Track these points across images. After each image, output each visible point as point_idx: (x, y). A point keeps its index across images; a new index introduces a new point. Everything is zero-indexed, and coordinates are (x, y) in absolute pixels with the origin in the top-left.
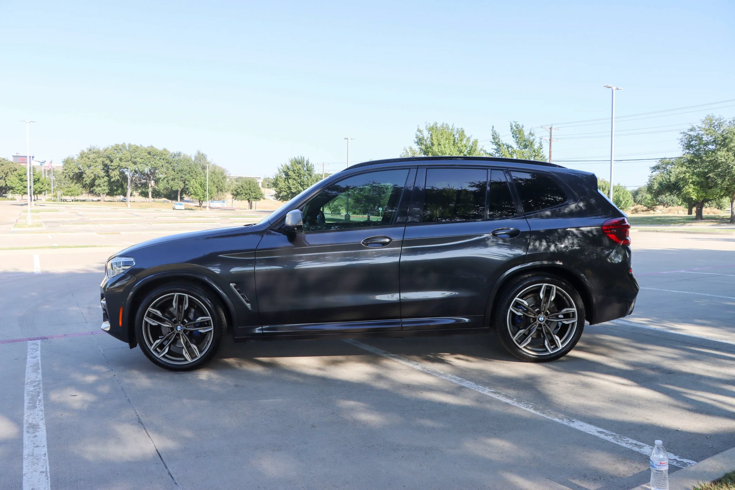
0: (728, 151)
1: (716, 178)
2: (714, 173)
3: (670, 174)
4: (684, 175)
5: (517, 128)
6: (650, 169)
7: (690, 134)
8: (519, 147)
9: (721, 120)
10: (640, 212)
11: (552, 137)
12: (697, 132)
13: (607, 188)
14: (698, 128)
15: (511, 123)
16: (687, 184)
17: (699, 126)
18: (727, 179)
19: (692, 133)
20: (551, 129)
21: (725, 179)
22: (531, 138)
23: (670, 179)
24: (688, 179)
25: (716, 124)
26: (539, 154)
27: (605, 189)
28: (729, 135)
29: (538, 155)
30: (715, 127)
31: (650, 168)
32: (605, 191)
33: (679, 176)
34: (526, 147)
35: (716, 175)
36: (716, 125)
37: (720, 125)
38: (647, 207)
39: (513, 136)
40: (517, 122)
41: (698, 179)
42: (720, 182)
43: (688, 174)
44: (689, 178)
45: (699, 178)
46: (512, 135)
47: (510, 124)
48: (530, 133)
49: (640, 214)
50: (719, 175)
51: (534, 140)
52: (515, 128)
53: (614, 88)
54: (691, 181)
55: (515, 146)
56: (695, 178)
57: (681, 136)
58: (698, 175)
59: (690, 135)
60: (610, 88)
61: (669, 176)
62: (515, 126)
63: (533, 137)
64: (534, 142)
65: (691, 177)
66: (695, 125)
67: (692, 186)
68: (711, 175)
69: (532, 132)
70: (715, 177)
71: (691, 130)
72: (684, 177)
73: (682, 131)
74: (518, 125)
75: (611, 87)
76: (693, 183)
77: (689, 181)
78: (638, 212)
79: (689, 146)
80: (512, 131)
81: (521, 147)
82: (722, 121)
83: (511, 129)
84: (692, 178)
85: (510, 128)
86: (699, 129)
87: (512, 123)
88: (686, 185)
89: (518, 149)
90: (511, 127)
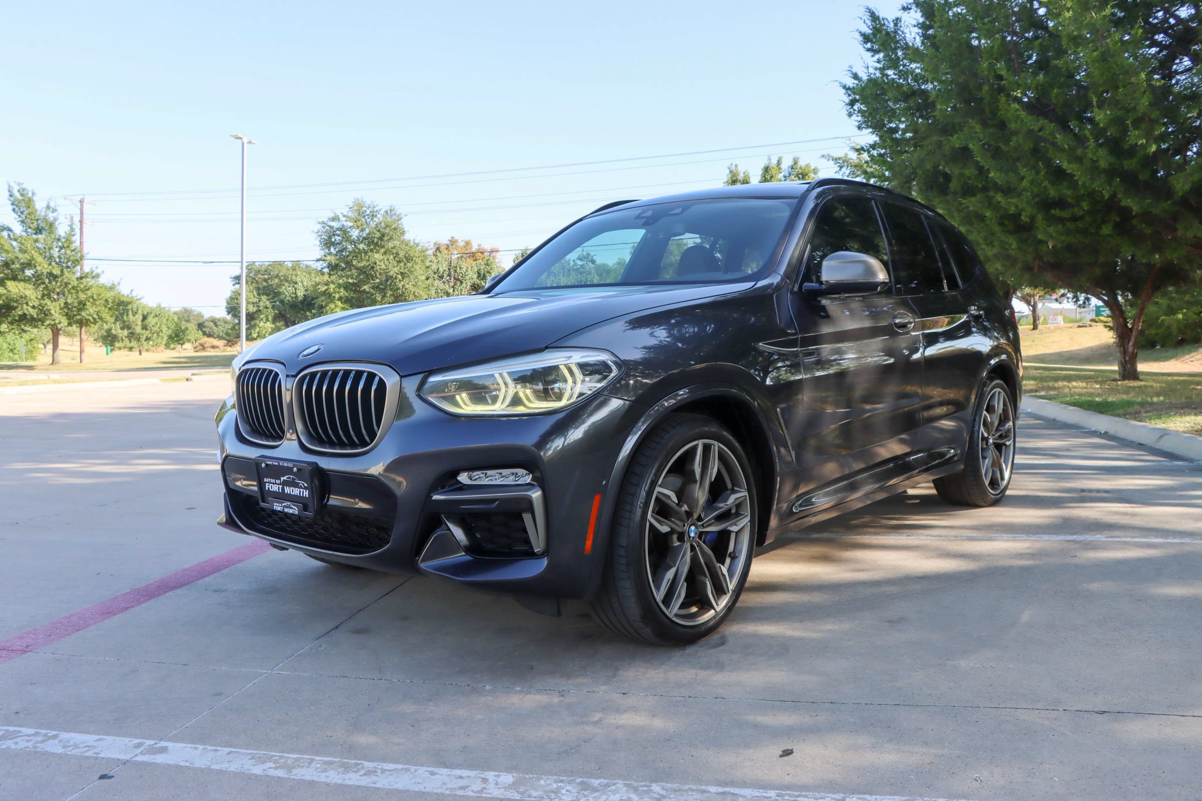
0: (385, 253)
1: (374, 292)
2: (369, 285)
3: (296, 286)
4: (326, 287)
5: (22, 195)
6: (231, 280)
7: (332, 225)
8: (26, 231)
9: (374, 207)
10: (208, 349)
11: (85, 217)
12: (341, 223)
13: (140, 312)
14: (344, 216)
15: (9, 186)
16: (332, 301)
17: (345, 214)
18: (388, 295)
19: (335, 225)
20: (82, 202)
21: (385, 293)
22: (51, 216)
23: (296, 293)
24: (333, 293)
25: (368, 212)
26: (71, 245)
27: (136, 313)
28: (387, 231)
29: (68, 247)
30: (366, 217)
31: (231, 278)
32: (137, 316)
33: (319, 289)
34: (39, 231)
35: (373, 288)
36: (368, 215)
37: (373, 215)
38: (226, 340)
39: (14, 210)
40: (23, 184)
41: (346, 294)
42: (379, 299)
43: (332, 286)
44: (335, 292)
45: (347, 292)
46: (11, 207)
47: (7, 187)
48: (48, 207)
49: (210, 351)
50: (377, 287)
51: (55, 219)
52: (18, 195)
53: (245, 140)
54: (337, 296)
55: (18, 229)
56: (343, 292)
57: (319, 227)
58: (347, 287)
59: (331, 227)
60: (239, 140)
61: (293, 289)
62: (19, 191)
63: (55, 214)
64: (57, 223)
65: (337, 290)
66: (339, 213)
67: (339, 303)
68: (366, 288)
69: (52, 205)
70: (372, 290)
71: (333, 219)
72: (326, 290)
73: (321, 221)
74: (24, 190)
75: (240, 138)
76: (340, 299)
77: (334, 297)
78: (206, 349)
79: (328, 243)
80: (12, 199)
81: (29, 230)
82: (375, 209)
83: (11, 196)
84: (339, 292)
85: (8, 194)
86: (345, 219)
87: (12, 184)
88: (329, 303)
89: (24, 234)
90: (9, 191)
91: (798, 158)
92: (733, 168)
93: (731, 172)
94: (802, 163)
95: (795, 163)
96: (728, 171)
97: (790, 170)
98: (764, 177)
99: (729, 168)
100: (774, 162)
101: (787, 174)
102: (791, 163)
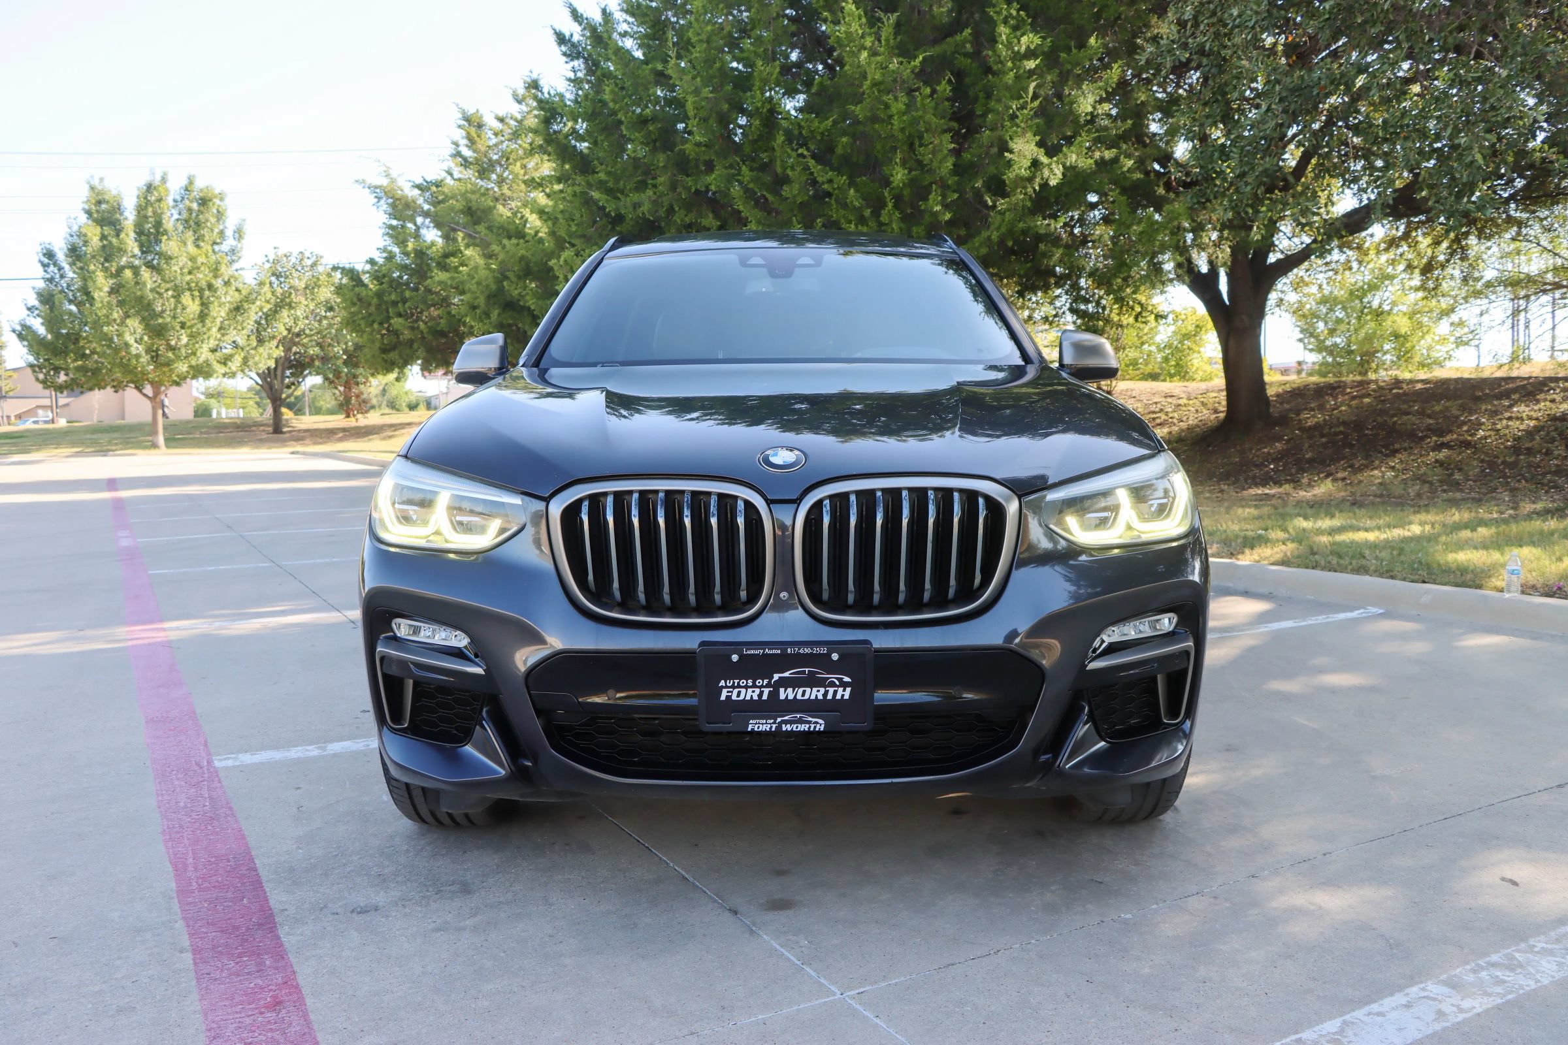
91: (194, 176)
92: (96, 182)
93: (92, 188)
94: (200, 184)
95: (191, 183)
96: (87, 187)
97: (183, 192)
98: (145, 198)
99: (88, 183)
100: (158, 178)
101: (179, 198)
102: (184, 182)
